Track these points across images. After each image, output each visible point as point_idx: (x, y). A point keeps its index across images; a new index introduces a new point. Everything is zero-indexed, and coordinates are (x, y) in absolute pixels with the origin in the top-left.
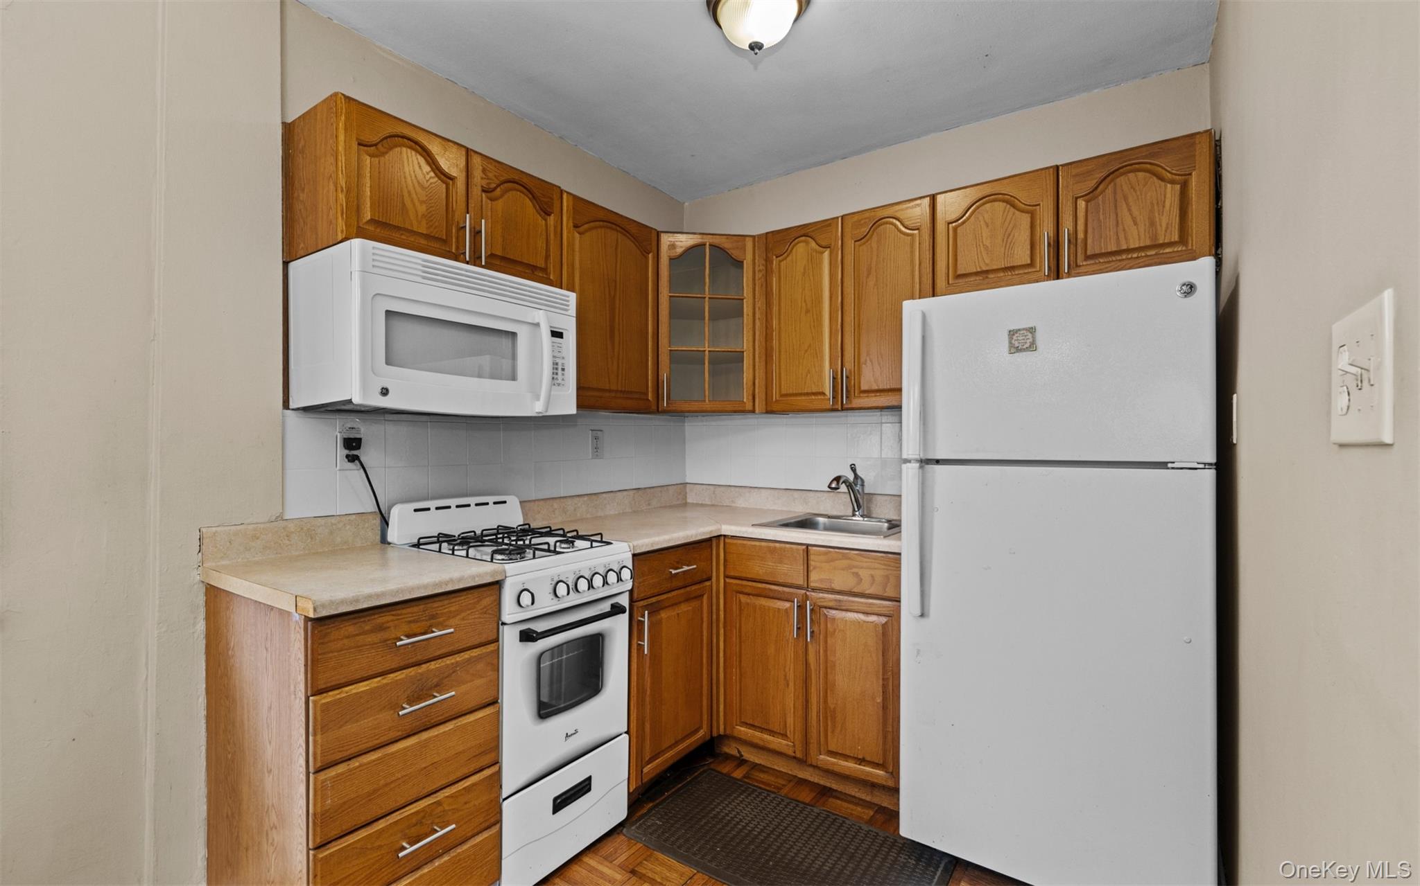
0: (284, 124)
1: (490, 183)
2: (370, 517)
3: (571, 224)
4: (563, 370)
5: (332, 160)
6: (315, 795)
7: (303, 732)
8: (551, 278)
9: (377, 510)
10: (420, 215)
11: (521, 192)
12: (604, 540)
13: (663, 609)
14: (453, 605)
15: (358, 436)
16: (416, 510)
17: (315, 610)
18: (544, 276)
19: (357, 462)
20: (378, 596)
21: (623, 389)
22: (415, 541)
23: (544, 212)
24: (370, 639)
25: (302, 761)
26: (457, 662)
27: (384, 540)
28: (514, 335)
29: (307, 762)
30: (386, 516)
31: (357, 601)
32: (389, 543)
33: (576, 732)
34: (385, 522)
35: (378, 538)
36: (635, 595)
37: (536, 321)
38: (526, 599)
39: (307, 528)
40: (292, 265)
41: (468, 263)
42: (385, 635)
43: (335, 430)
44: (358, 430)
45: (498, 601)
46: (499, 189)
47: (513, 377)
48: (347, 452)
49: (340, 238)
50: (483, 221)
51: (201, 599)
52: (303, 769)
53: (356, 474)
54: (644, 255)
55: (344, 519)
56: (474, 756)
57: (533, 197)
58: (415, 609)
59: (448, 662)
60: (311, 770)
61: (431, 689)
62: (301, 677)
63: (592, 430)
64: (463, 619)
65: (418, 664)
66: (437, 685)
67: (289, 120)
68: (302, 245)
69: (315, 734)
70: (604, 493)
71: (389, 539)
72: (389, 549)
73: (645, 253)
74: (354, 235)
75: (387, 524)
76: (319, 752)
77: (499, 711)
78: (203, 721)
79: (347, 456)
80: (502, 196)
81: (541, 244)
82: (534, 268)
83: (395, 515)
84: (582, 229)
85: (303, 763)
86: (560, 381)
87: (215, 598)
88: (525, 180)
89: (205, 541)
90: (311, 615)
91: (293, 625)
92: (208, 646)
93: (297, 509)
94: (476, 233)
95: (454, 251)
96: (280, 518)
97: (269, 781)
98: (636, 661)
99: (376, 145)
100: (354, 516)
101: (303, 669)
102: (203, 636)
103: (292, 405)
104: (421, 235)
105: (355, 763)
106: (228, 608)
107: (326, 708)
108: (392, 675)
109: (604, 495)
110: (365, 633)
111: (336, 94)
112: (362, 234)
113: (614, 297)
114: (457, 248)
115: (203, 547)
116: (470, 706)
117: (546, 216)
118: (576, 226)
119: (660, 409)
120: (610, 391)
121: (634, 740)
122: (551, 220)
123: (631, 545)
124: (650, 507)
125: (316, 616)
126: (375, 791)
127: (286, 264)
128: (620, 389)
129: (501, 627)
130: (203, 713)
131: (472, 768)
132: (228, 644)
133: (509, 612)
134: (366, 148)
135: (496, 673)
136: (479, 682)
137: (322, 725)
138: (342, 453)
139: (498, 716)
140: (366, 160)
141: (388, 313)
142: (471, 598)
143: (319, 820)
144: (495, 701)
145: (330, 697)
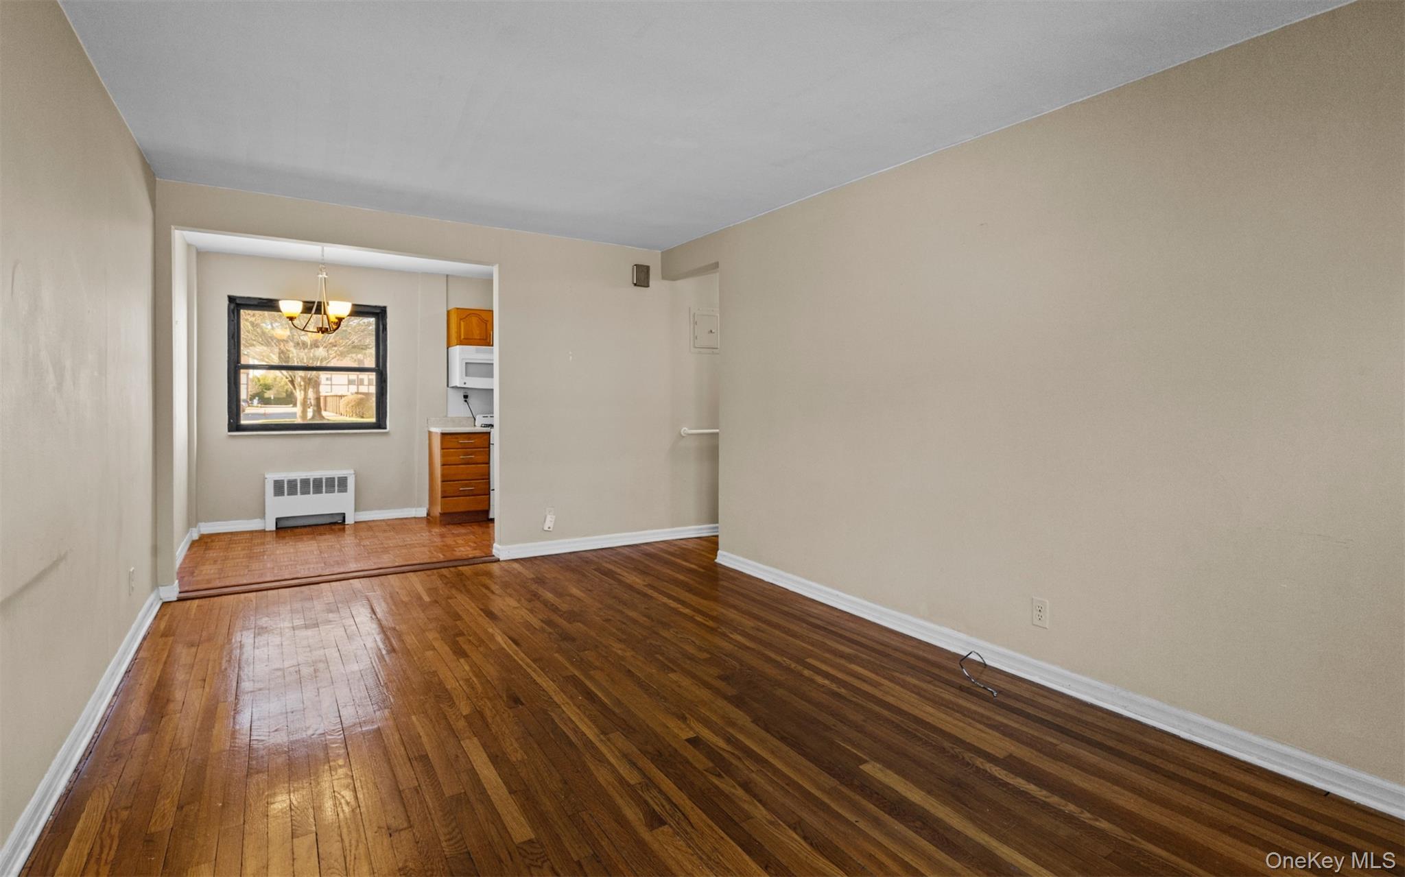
0: (447, 312)
2: (471, 418)
5: (456, 324)
9: (472, 416)
10: (477, 334)
14: (476, 437)
15: (466, 395)
16: (483, 417)
19: (467, 402)
22: (481, 425)
24: (453, 440)
26: (476, 450)
30: (475, 418)
34: (475, 420)
35: (473, 424)
39: (450, 419)
40: (449, 349)
42: (457, 440)
43: (461, 395)
44: (467, 393)
49: (455, 345)
51: (427, 435)
53: (466, 404)
55: (460, 417)
56: (481, 475)
58: (465, 435)
59: (474, 450)
60: (441, 465)
61: (468, 455)
62: (441, 446)
64: (478, 441)
65: (465, 449)
66: (470, 455)
67: (449, 309)
68: (450, 345)
69: (442, 458)
71: (476, 425)
74: (458, 344)
76: (443, 461)
78: (428, 465)
79: (465, 400)
90: (444, 433)
91: (439, 433)
92: (429, 444)
93: (449, 413)
95: (488, 342)
96: (445, 416)
99: (465, 318)
100: (463, 417)
101: (441, 444)
102: (428, 442)
103: (450, 387)
104: (478, 339)
105: (451, 466)
106: (431, 434)
107: (444, 453)
108: (459, 450)
110: (452, 438)
111: (456, 307)
112: (463, 343)
115: (428, 422)
116: (480, 462)
126: (455, 474)
129: (491, 445)
130: (428, 463)
131: (481, 478)
132: (431, 441)
133: (494, 442)
134: (463, 320)
135: (489, 456)
136: (483, 457)
137: (443, 456)
138: (463, 399)
139: (489, 467)
140: (462, 323)
141: (466, 363)
142: (481, 435)
143: (443, 475)
144: (488, 463)
145: (445, 450)
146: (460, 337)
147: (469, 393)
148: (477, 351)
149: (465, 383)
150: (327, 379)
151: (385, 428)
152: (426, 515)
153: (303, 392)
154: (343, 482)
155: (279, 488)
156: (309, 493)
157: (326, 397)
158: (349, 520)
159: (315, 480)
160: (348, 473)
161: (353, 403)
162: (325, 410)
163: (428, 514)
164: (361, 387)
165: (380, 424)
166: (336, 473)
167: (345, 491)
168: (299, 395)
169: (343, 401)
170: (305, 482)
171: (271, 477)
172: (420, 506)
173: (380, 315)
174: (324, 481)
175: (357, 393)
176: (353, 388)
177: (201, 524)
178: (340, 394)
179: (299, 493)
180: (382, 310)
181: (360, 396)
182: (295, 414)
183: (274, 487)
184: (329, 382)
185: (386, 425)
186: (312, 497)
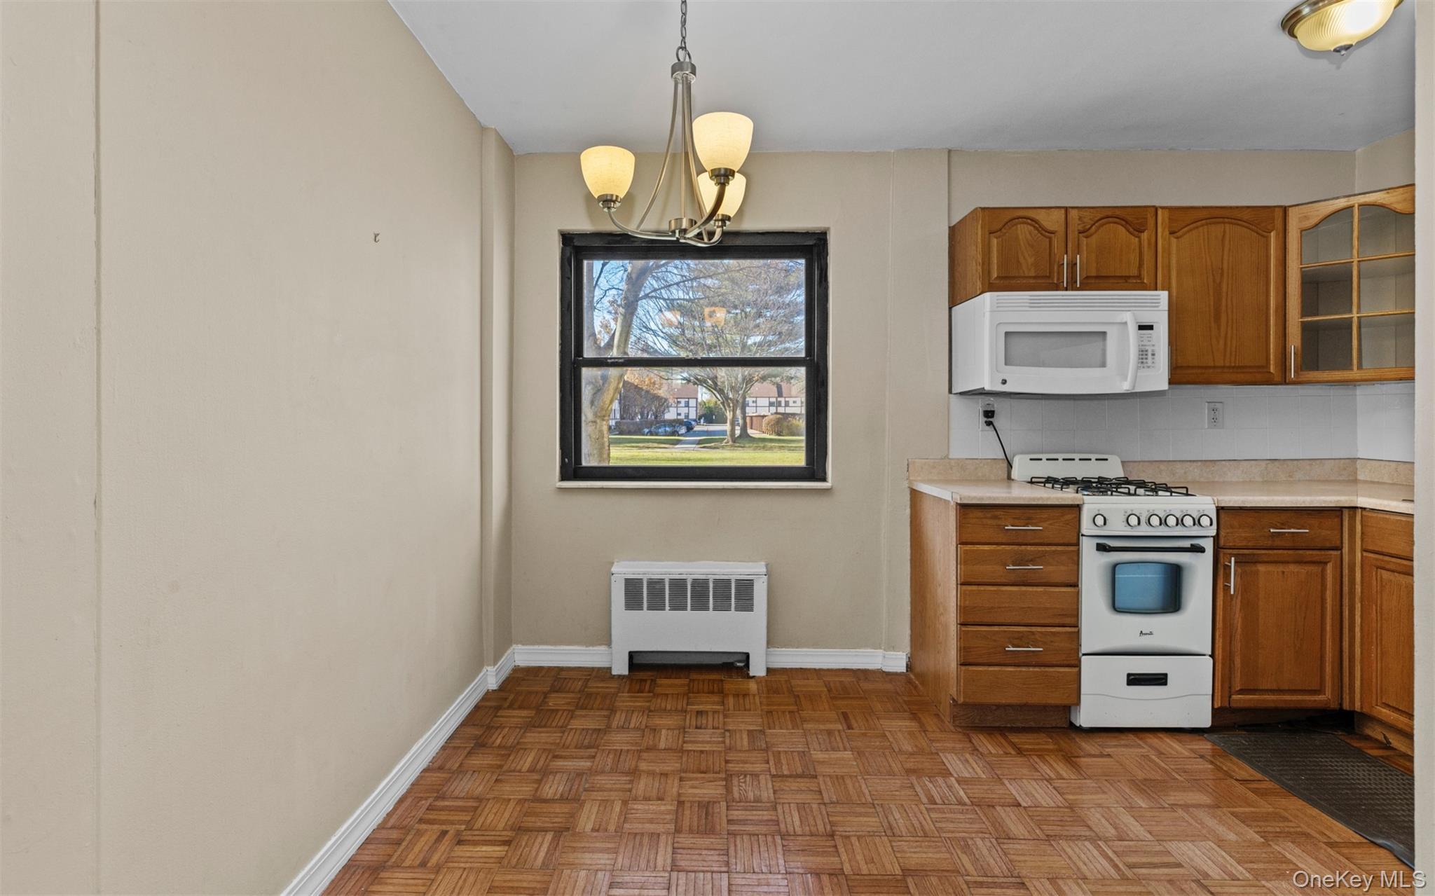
0: (949, 227)
1: (1085, 226)
2: (1001, 462)
3: (1167, 233)
4: (1153, 355)
5: (974, 248)
6: (961, 596)
7: (955, 563)
8: (1145, 281)
9: (1005, 458)
10: (1030, 264)
11: (1115, 223)
12: (1189, 493)
13: (1260, 562)
14: (1045, 514)
15: (992, 409)
16: (1031, 459)
17: (961, 499)
18: (1139, 281)
19: (991, 426)
20: (994, 499)
21: (1233, 365)
22: (1029, 480)
23: (1137, 231)
24: (989, 522)
25: (954, 578)
26: (1046, 550)
27: (1009, 478)
28: (1104, 333)
29: (957, 578)
30: (1011, 462)
31: (982, 499)
32: (1013, 480)
33: (1151, 633)
34: (1010, 465)
35: (1006, 476)
36: (1222, 543)
37: (1124, 321)
38: (1100, 520)
39: (962, 464)
40: (954, 309)
41: (1066, 289)
42: (999, 522)
43: (979, 405)
44: (993, 406)
45: (1078, 519)
46: (1094, 227)
47: (1103, 365)
48: (986, 419)
49: (978, 293)
50: (1078, 256)
51: (908, 497)
52: (955, 582)
53: (990, 432)
54: (1263, 236)
55: (984, 461)
56: (1060, 615)
57: (1127, 222)
58: (1017, 511)
59: (1040, 549)
60: (959, 583)
61: (1027, 561)
62: (954, 534)
63: (1208, 402)
64: (1051, 524)
65: (1020, 544)
66: (1031, 560)
67: (952, 225)
68: (959, 298)
69: (961, 564)
70: (1224, 460)
71: (1013, 477)
72: (1013, 484)
73: (1265, 233)
74: (987, 289)
75: (1012, 467)
76: (962, 573)
77: (1078, 592)
78: (909, 562)
79: (986, 422)
80: (1096, 231)
81: (1134, 257)
82: (1127, 278)
83: (1016, 462)
84: (1178, 234)
85: (955, 579)
86: (1150, 364)
87: (915, 496)
88: (1118, 212)
89: (910, 466)
90: (959, 502)
91: (950, 508)
92: (911, 522)
93: (957, 453)
94: (1072, 265)
95: (1055, 282)
96: (947, 457)
97: (940, 591)
98: (1222, 598)
99: (1000, 230)
100: (989, 461)
101: (955, 530)
102: (909, 517)
103: (954, 391)
104: (1030, 277)
105: (982, 588)
106: (921, 501)
107: (966, 552)
108: (1004, 546)
109: (1224, 462)
110: (986, 518)
111: (976, 209)
112: (991, 287)
113: (1220, 283)
114: (1058, 279)
115: (910, 469)
116: (1056, 581)
117: (1140, 234)
118: (1172, 233)
119: (1287, 381)
120: (1214, 367)
121: (1219, 666)
122: (1145, 236)
123: (1215, 499)
124: (1291, 479)
125: (962, 502)
126: (992, 608)
127: (950, 309)
128: (1228, 364)
129: (1081, 537)
130: (909, 557)
131: (1057, 621)
132: (920, 519)
133: (1086, 527)
134: (994, 234)
135: (1076, 567)
136: (1062, 568)
137: (964, 560)
138: (983, 419)
139: (1078, 596)
140: (995, 242)
141: (1007, 333)
142: (1056, 512)
143: (963, 610)
144: (1075, 585)
145: (968, 547)
146: (989, 272)
147: (997, 404)
148: (1033, 305)
149: (1004, 382)
150: (753, 402)
151: (824, 479)
152: (904, 670)
153: (731, 413)
154: (745, 587)
155: (634, 593)
156: (685, 608)
157: (751, 417)
158: (758, 669)
159: (696, 582)
160: (753, 569)
161: (772, 423)
162: (751, 428)
163: (909, 667)
164: (779, 408)
165: (815, 469)
166: (734, 570)
167: (749, 608)
168: (729, 415)
169: (765, 421)
170: (678, 585)
171: (624, 569)
172: (893, 648)
173: (815, 250)
174: (711, 585)
175: (776, 413)
176: (773, 410)
177: (517, 648)
178: (762, 414)
179: (667, 607)
180: (820, 239)
181: (778, 416)
182: (726, 431)
183: (626, 594)
184: (755, 405)
185: (825, 473)
186: (689, 616)
